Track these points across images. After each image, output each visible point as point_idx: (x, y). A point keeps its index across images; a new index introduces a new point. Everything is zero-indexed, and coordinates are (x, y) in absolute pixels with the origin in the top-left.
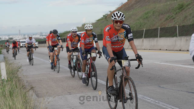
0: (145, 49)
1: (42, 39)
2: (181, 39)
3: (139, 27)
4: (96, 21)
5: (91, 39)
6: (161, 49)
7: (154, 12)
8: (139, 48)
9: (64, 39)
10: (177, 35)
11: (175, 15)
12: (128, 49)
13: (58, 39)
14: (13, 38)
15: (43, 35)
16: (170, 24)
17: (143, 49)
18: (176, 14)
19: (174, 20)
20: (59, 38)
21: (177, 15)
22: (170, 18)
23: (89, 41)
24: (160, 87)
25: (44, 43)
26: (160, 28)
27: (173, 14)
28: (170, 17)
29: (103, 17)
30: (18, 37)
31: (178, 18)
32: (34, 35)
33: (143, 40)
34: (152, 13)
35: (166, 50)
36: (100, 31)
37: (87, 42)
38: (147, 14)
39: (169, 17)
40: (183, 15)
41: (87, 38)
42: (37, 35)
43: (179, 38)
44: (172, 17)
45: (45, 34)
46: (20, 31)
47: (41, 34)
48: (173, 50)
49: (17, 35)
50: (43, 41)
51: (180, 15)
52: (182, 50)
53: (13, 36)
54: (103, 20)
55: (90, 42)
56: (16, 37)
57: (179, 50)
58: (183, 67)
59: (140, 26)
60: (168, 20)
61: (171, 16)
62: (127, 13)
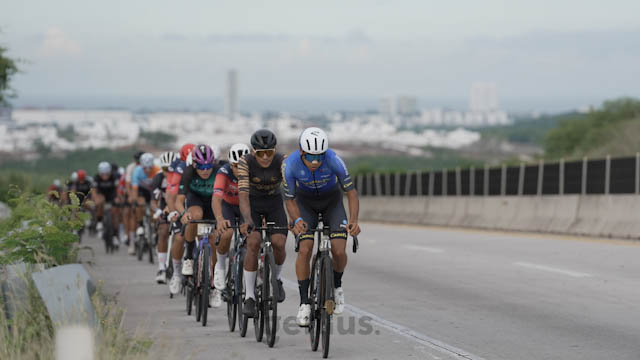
1: (416, 152)
9: (596, 166)
14: (177, 132)
15: (425, 119)
25: (425, 193)
30: (218, 132)
32: (345, 116)
42: (374, 119)
45: (438, 119)
46: (232, 77)
47: (408, 117)
49: (205, 111)
50: (419, 172)
53: (180, 119)
56: (199, 129)
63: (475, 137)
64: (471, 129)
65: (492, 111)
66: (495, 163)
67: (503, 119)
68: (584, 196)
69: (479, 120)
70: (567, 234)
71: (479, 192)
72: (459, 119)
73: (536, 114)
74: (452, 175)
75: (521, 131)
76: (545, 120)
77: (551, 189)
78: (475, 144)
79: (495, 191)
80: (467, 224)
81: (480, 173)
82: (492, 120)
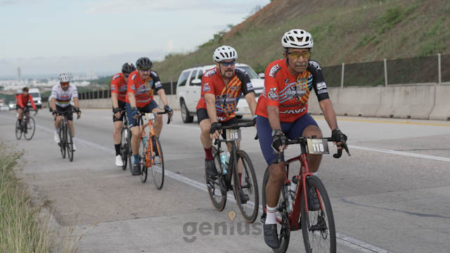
2: (394, 91)
4: (198, 48)
5: (303, 85)
6: (349, 113)
7: (330, 27)
10: (384, 80)
11: (380, 34)
13: (153, 86)
14: (4, 86)
15: (75, 79)
16: (369, 56)
18: (383, 32)
19: (377, 47)
20: (156, 84)
21: (383, 35)
22: (367, 43)
23: (294, 92)
24: (344, 201)
26: (345, 65)
27: (377, 31)
28: (369, 39)
29: (213, 38)
30: (16, 85)
31: (387, 41)
32: (52, 79)
34: (326, 31)
35: (360, 115)
37: (289, 96)
38: (316, 31)
39: (365, 39)
40: (397, 35)
41: (289, 82)
43: (388, 88)
44: (372, 39)
45: (78, 79)
46: (19, 69)
48: (375, 117)
49: (12, 79)
51: (392, 34)
52: (395, 115)
53: (4, 82)
55: (297, 96)
56: (10, 84)
57: (388, 115)
58: (397, 155)
60: (364, 45)
61: (371, 37)
62: (270, 31)
63: (89, 83)
64: (88, 81)
65: (93, 76)
66: (94, 90)
67: (95, 77)
69: (89, 78)
71: (92, 98)
72: (84, 78)
73: (105, 76)
74: (84, 94)
75: (102, 81)
76: (107, 78)
78: (89, 85)
79: (96, 98)
80: (89, 107)
81: (91, 93)
82: (93, 78)
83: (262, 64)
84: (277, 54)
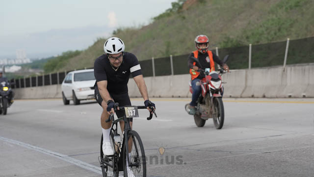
0: (290, 97)
3: (275, 34)
4: (152, 21)
8: (274, 94)
12: (241, 97)
17: (285, 98)
33: (284, 71)
36: (164, 49)
54: (171, 18)
59: (279, 30)
63: (19, 68)
64: (18, 65)
65: (25, 59)
66: (27, 76)
67: (29, 61)
68: (59, 85)
69: (20, 62)
70: (54, 98)
72: (13, 62)
73: (40, 59)
75: (35, 65)
76: (43, 60)
77: (47, 83)
78: (20, 70)
79: (28, 86)
81: (22, 80)
82: (25, 62)
83: (231, 37)
84: (249, 23)
